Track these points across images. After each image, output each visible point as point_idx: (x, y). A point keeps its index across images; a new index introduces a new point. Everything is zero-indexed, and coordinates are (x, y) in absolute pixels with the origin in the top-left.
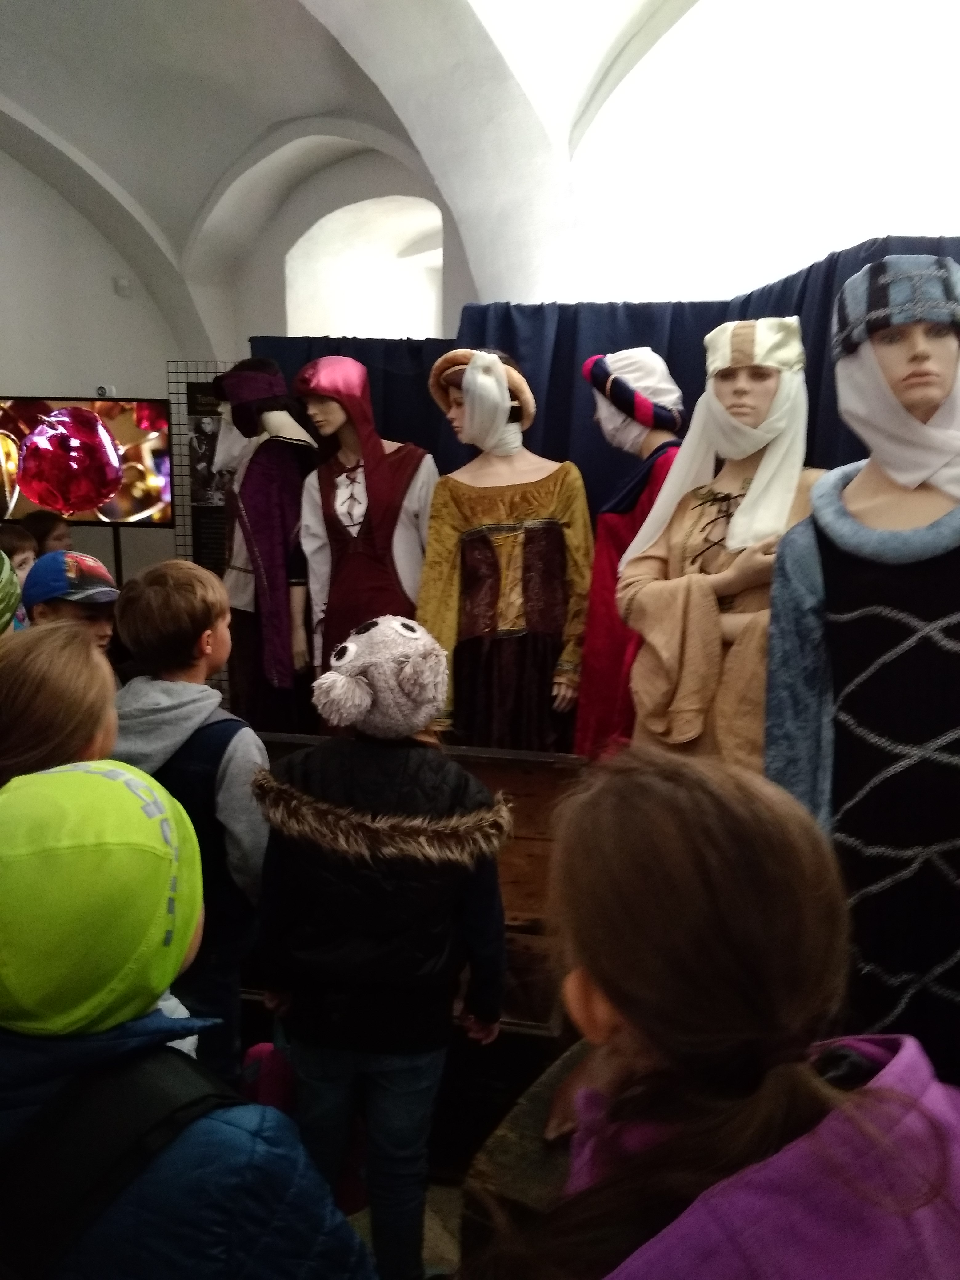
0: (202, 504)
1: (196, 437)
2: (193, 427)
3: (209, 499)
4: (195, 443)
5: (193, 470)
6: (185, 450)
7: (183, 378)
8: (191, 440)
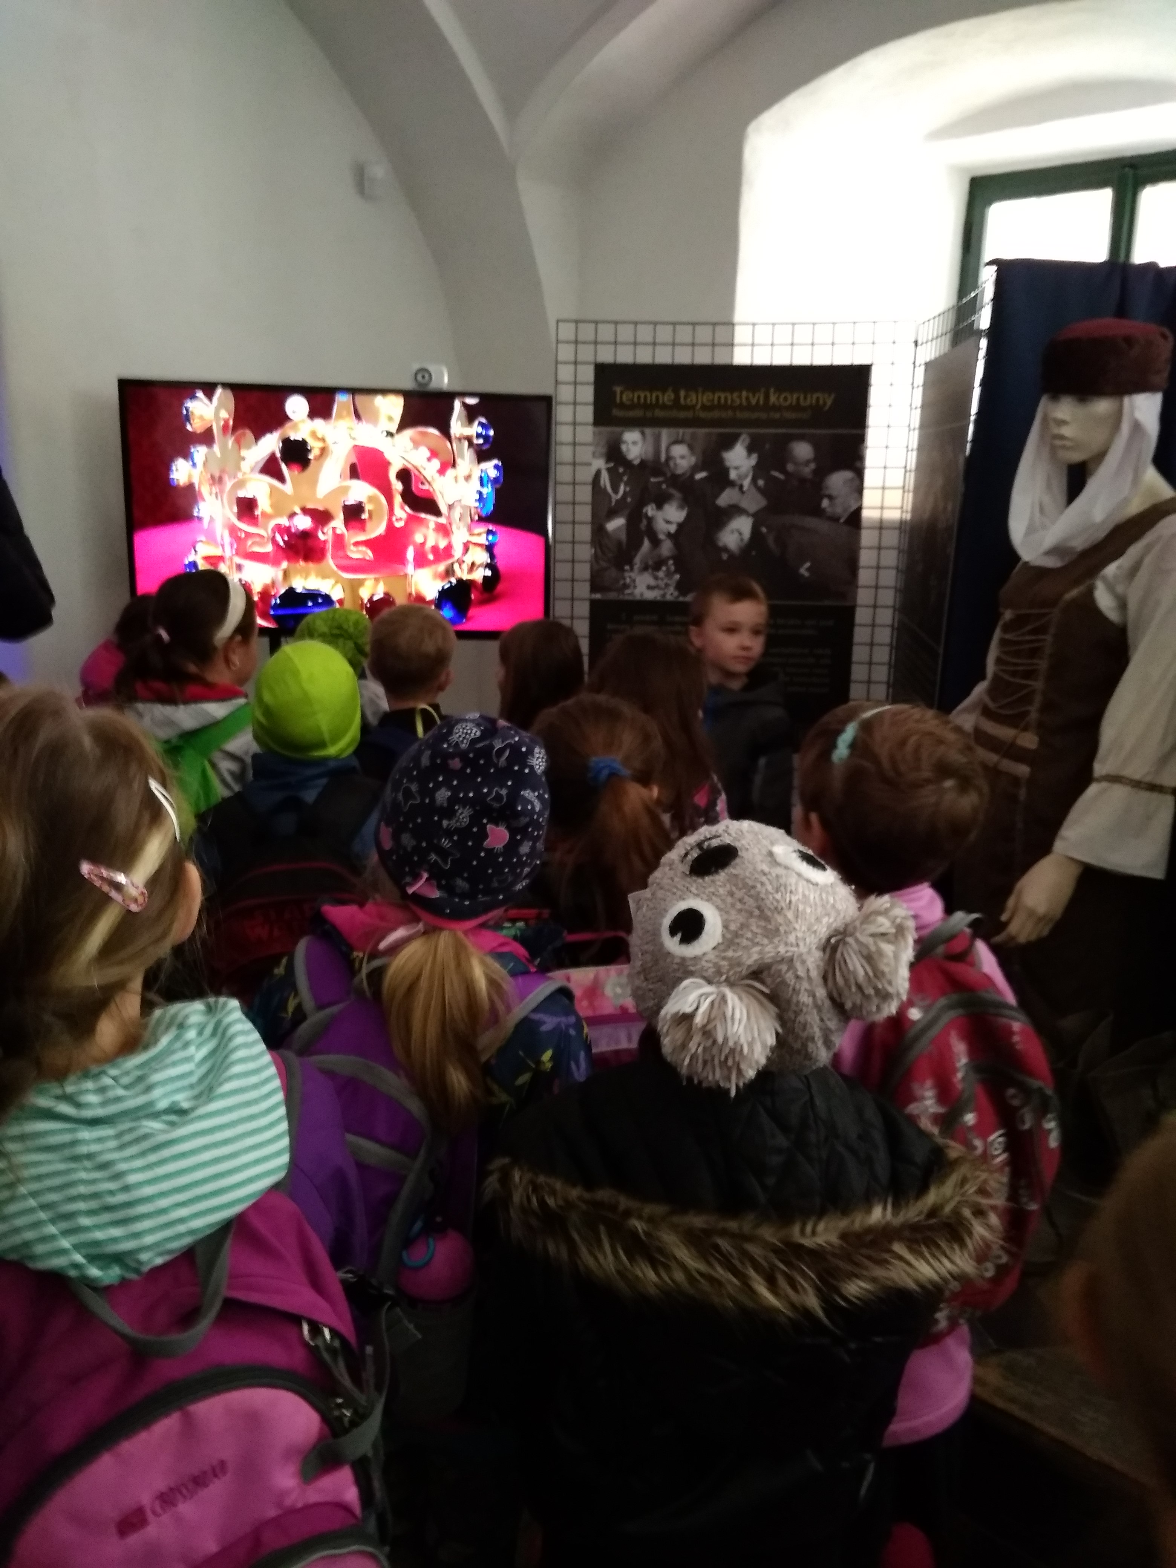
0: (612, 596)
1: (609, 470)
2: (602, 450)
3: (626, 586)
4: (605, 480)
5: (598, 530)
6: (585, 494)
7: (587, 354)
8: (598, 474)
